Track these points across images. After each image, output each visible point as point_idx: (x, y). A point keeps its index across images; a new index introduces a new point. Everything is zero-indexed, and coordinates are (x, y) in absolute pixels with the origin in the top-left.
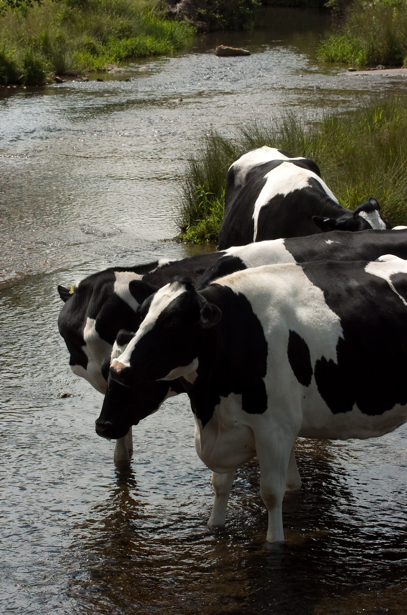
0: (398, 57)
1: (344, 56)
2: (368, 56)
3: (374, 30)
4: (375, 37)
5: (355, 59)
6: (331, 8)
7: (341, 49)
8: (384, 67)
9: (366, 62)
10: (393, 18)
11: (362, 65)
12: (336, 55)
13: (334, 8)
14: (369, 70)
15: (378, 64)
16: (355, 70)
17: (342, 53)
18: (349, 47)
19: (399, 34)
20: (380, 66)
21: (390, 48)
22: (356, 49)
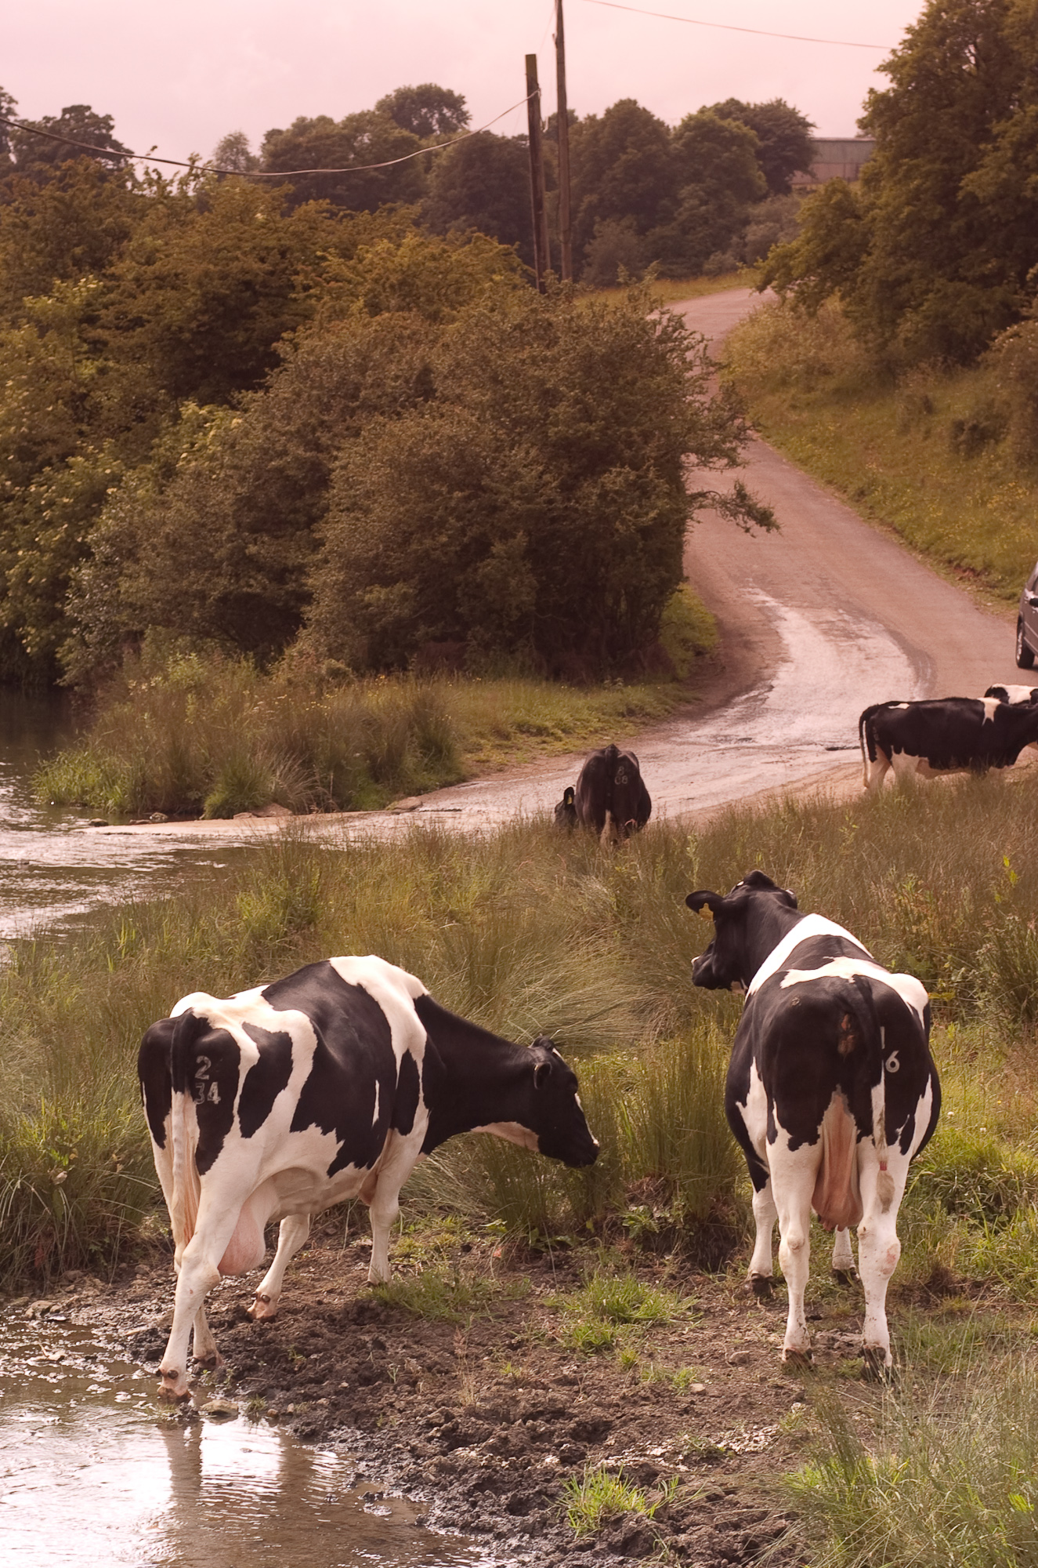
0: (193, 795)
1: (85, 792)
2: (134, 794)
3: (146, 741)
4: (147, 755)
5: (108, 799)
6: (70, 687)
7: (80, 778)
8: (165, 817)
9: (129, 807)
10: (187, 716)
11: (121, 812)
12: (69, 792)
13: (76, 688)
14: (133, 824)
15: (154, 810)
16: (106, 824)
17: (82, 787)
18: (94, 777)
19: (197, 750)
20: (158, 815)
21: (178, 778)
22: (110, 779)
